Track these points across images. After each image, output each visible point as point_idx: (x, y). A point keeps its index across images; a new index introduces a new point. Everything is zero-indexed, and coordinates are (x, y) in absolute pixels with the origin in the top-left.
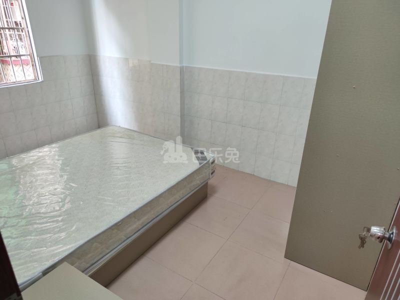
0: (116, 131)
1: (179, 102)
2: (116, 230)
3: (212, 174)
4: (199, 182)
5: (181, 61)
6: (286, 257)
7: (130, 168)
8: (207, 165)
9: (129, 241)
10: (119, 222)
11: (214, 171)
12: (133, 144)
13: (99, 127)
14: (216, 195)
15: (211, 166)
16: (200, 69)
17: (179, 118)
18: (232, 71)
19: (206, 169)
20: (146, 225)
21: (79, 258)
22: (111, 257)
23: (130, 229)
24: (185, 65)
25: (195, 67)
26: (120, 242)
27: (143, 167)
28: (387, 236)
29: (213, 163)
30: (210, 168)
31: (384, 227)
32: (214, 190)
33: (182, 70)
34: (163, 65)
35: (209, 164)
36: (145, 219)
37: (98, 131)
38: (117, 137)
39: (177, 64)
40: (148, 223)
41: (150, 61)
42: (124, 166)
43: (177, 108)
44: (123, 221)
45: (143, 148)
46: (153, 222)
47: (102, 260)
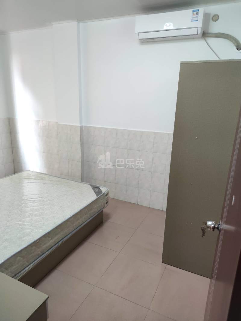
0: (30, 175)
1: (80, 152)
2: (34, 247)
3: (106, 203)
4: (97, 210)
5: (81, 122)
6: (163, 262)
7: (44, 201)
8: (102, 197)
9: (44, 256)
10: (37, 240)
11: (108, 202)
12: (45, 183)
13: (15, 172)
14: (110, 220)
15: (106, 198)
16: (95, 128)
17: (80, 164)
18: (118, 129)
19: (102, 200)
20: (57, 243)
21: (6, 269)
22: (30, 268)
23: (45, 246)
24: (83, 125)
25: (91, 127)
26: (38, 257)
27: (53, 200)
28: (216, 226)
29: (106, 195)
30: (105, 199)
31: (214, 221)
32: (108, 217)
33: (82, 128)
34: (67, 125)
35: (104, 196)
36: (56, 239)
37: (16, 175)
38: (32, 179)
39: (78, 125)
40: (59, 242)
41: (57, 122)
42: (39, 200)
43: (78, 156)
44: (40, 239)
45: (53, 186)
46: (62, 241)
47: (23, 271)
